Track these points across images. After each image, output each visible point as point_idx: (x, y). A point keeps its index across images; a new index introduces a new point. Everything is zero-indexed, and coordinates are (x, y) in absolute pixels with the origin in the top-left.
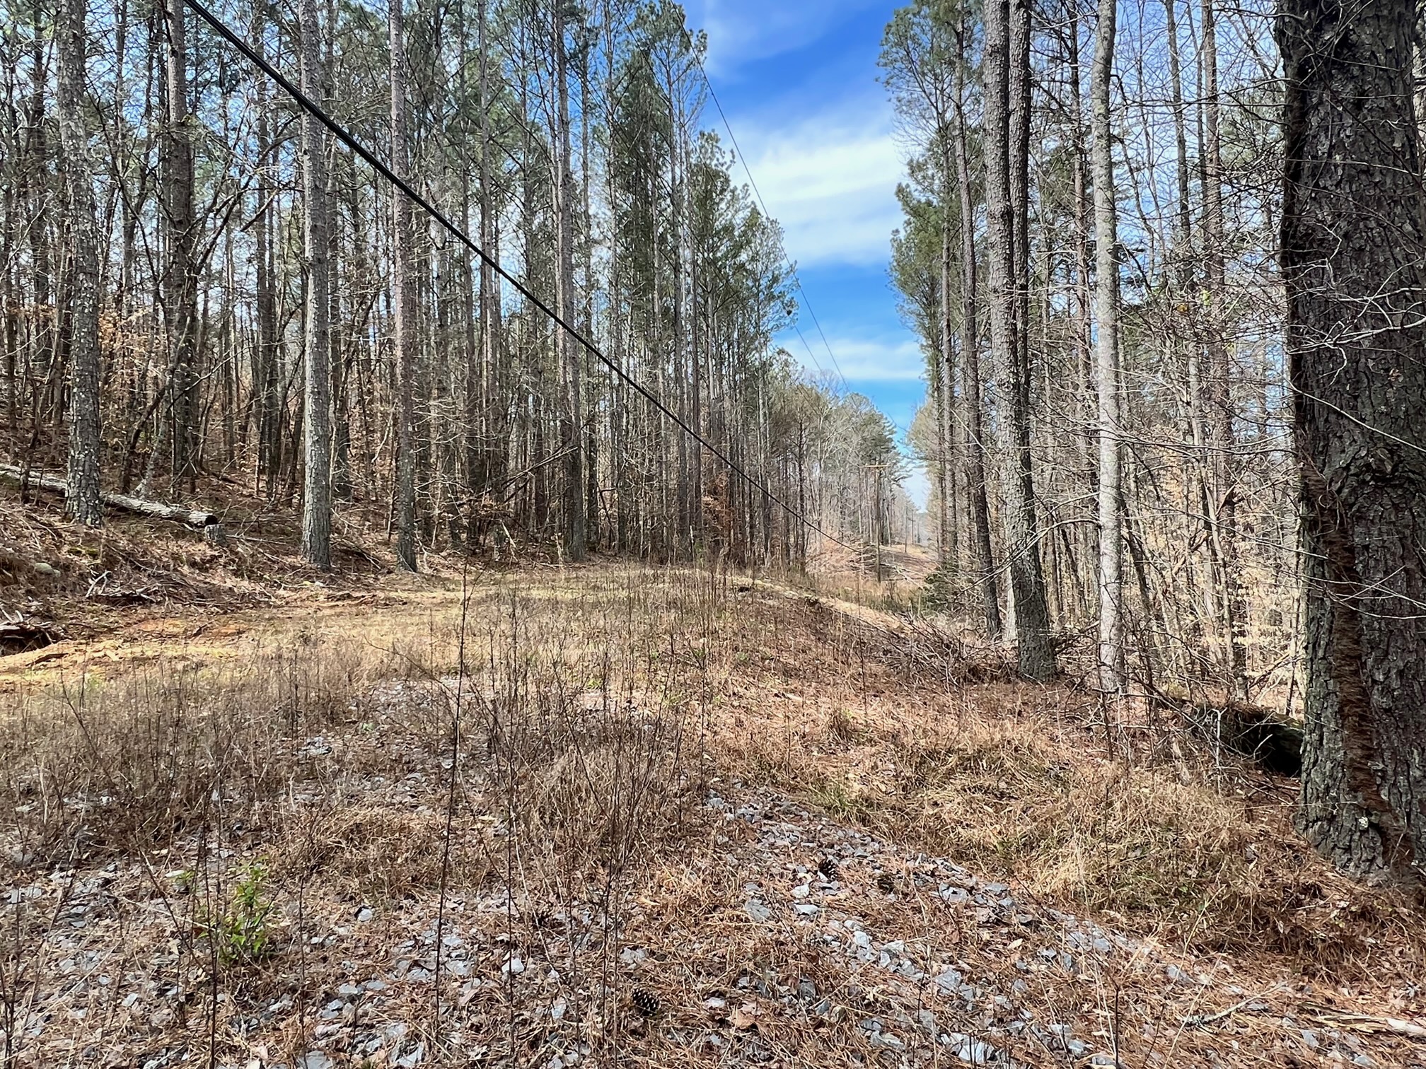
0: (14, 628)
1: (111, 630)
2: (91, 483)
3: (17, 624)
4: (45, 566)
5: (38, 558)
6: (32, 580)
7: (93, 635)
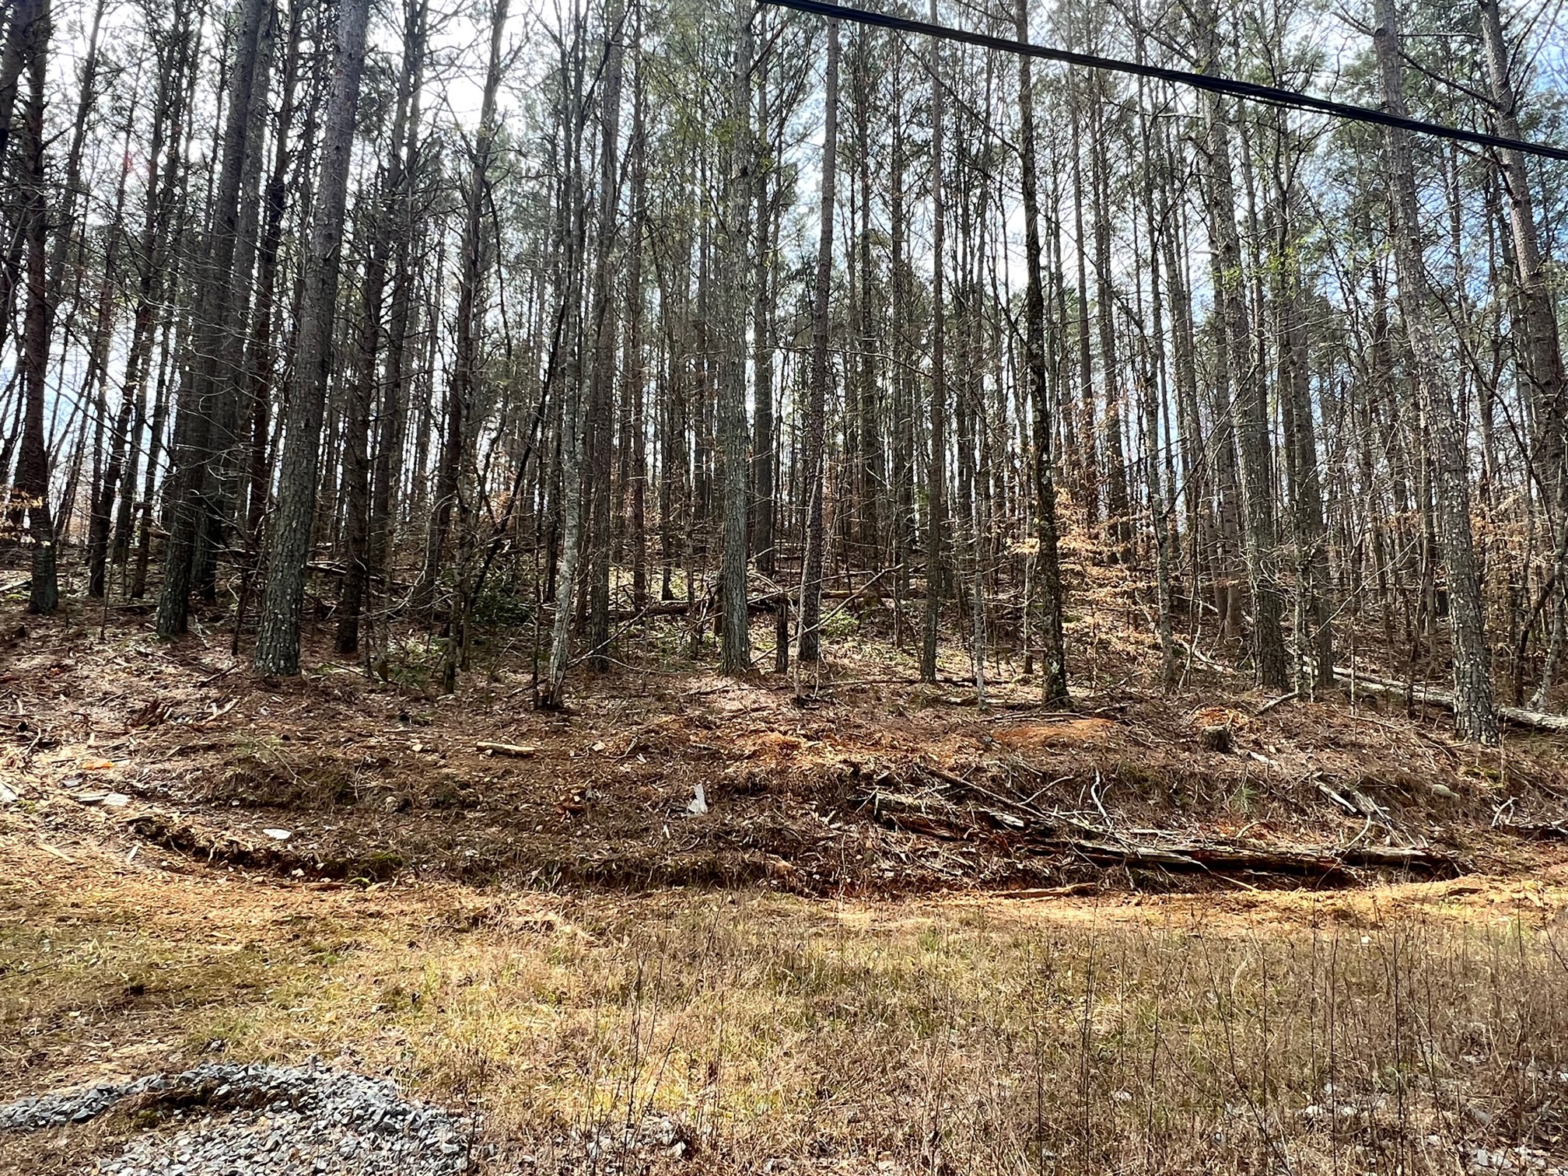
0: (1420, 853)
1: (1528, 869)
2: (1482, 697)
3: (1423, 850)
4: (1442, 788)
5: (1435, 780)
6: (1431, 802)
7: (1506, 871)
